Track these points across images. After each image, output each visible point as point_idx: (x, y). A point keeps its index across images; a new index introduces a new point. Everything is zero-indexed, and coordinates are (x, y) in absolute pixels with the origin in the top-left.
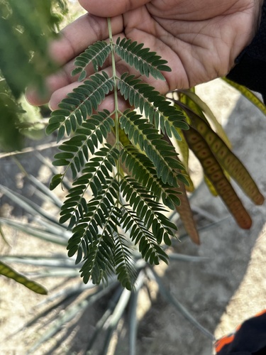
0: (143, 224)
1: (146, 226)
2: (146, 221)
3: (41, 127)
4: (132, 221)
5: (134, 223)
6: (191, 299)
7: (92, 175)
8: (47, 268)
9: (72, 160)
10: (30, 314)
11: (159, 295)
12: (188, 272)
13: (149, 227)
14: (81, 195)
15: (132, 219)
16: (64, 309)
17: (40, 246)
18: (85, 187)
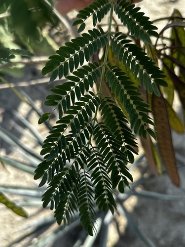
0: (105, 168)
1: (107, 170)
2: (108, 166)
3: (20, 66)
4: (97, 164)
5: (98, 166)
6: (158, 236)
7: (73, 116)
8: (26, 197)
9: (60, 102)
10: (5, 240)
11: (127, 229)
12: (156, 210)
13: (109, 172)
14: (61, 133)
15: (97, 161)
16: (37, 237)
17: (17, 177)
18: (66, 126)
